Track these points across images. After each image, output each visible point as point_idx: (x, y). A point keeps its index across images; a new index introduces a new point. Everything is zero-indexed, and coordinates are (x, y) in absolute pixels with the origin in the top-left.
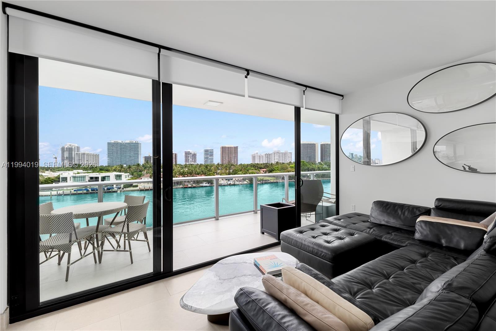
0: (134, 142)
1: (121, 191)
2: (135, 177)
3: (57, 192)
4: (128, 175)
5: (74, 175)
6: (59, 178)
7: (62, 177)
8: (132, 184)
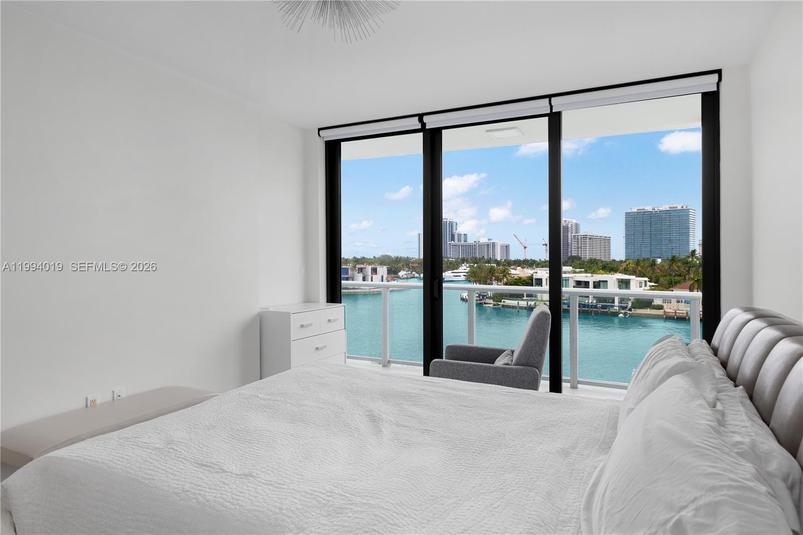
0: (679, 207)
1: (625, 314)
2: (662, 285)
3: (527, 303)
4: (645, 281)
6: (532, 281)
7: (537, 277)
8: (652, 301)
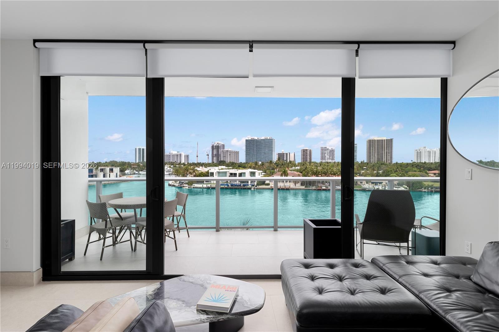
0: (269, 138)
1: (254, 188)
2: (267, 174)
3: (207, 185)
4: (261, 172)
5: (219, 171)
6: (208, 173)
7: (211, 172)
8: (265, 181)
